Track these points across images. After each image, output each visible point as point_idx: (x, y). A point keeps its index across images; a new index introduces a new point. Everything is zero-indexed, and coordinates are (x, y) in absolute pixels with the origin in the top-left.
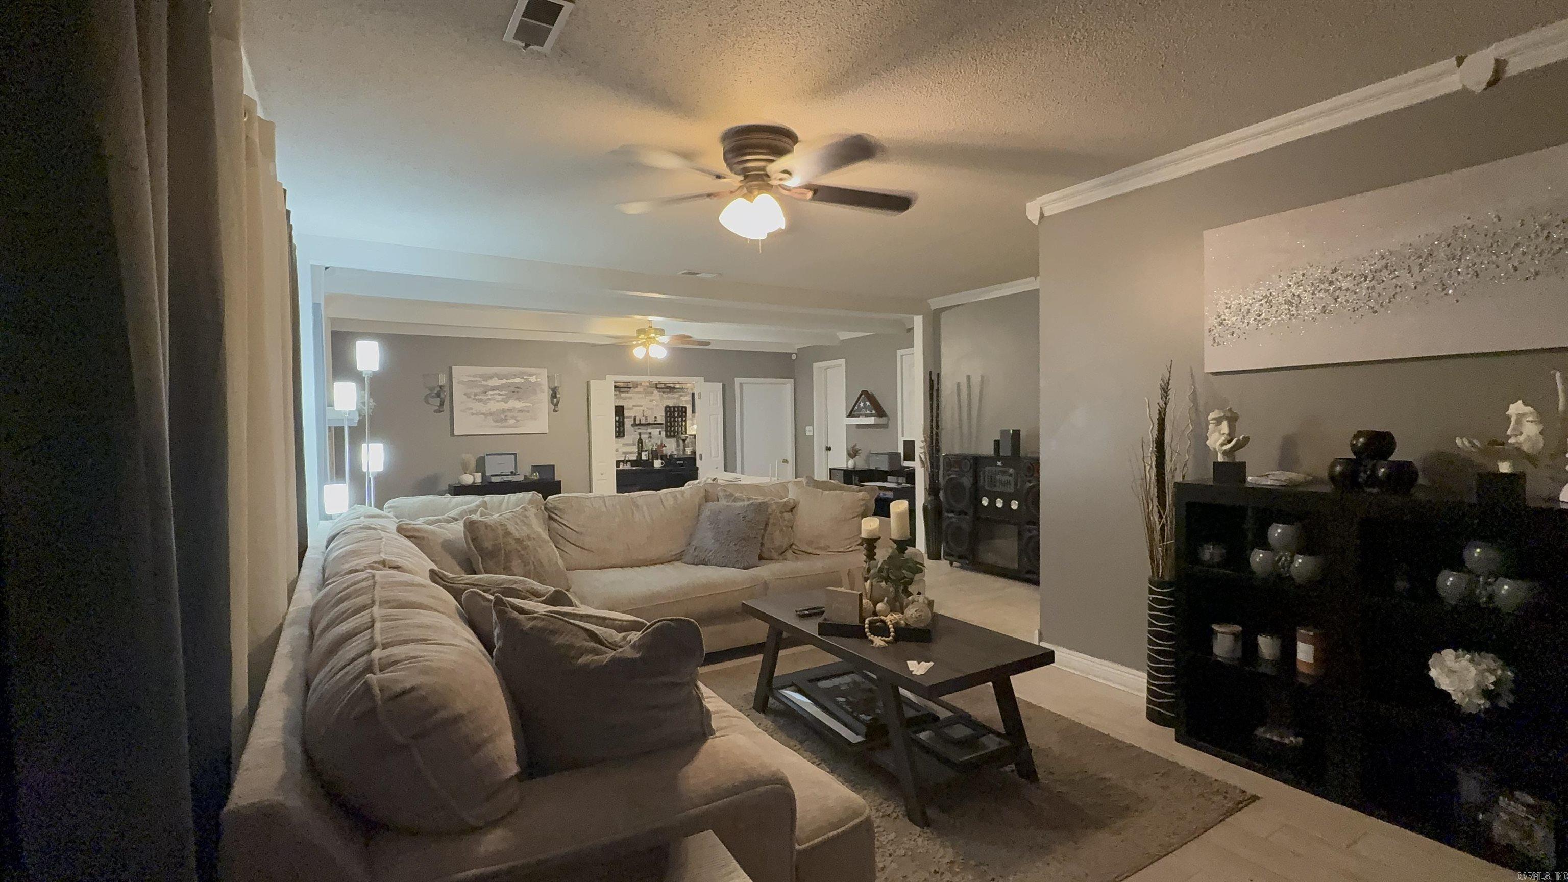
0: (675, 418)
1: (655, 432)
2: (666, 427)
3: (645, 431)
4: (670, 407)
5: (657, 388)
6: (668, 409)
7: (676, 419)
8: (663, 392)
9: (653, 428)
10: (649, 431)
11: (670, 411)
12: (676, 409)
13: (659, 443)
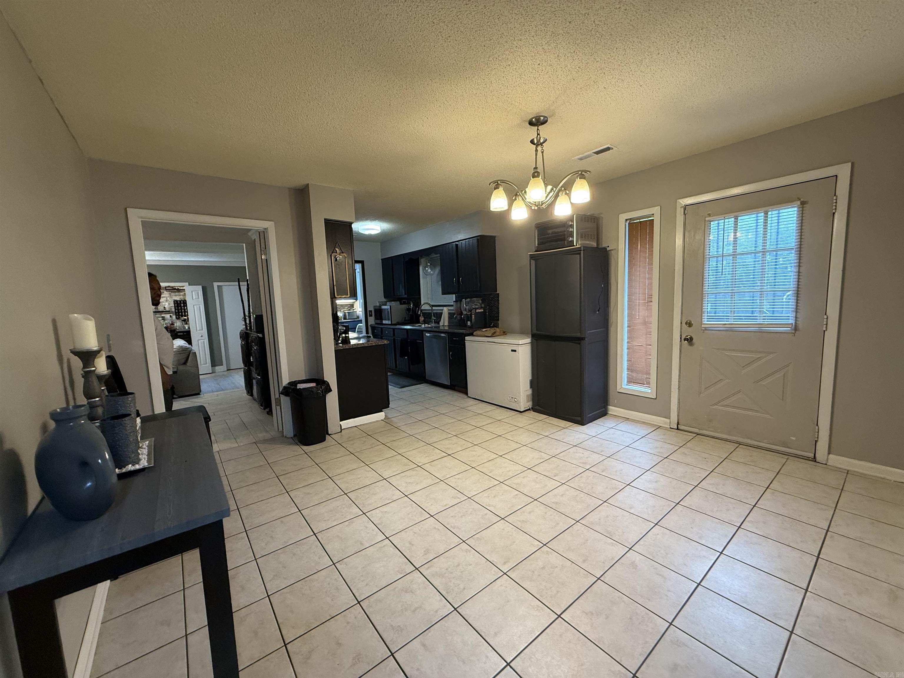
0: (181, 307)
1: (167, 316)
2: (176, 313)
3: (159, 316)
4: (177, 301)
5: (166, 290)
6: (175, 302)
7: (183, 308)
8: (172, 292)
9: (165, 314)
10: (163, 315)
11: (177, 303)
12: (182, 302)
13: (171, 323)
